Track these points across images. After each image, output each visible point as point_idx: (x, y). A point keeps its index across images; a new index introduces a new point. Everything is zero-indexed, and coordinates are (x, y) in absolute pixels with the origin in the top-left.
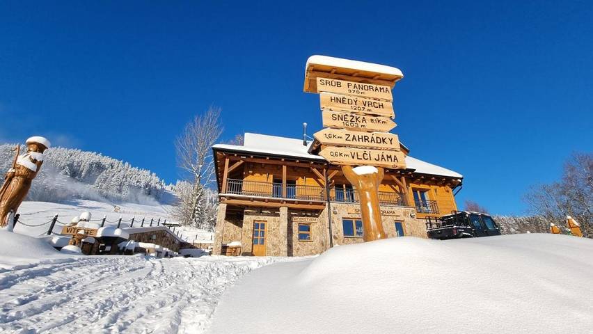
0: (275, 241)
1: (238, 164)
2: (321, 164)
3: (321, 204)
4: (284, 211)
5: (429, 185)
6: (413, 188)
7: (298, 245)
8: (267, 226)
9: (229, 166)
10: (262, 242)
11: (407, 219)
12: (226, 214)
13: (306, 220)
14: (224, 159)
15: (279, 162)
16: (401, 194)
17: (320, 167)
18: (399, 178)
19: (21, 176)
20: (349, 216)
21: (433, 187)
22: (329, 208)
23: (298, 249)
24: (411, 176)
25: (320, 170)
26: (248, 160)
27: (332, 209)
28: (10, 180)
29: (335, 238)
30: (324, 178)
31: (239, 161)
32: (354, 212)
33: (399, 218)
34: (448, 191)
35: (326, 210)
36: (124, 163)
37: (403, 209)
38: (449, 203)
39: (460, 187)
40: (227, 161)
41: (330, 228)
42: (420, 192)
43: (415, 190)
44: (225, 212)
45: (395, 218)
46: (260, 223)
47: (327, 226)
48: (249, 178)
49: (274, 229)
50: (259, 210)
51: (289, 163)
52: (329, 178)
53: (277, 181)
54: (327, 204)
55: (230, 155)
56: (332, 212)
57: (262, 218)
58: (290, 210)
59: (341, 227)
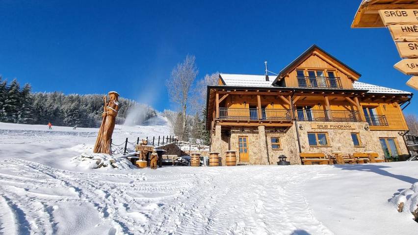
0: (255, 150)
1: (225, 97)
2: (286, 92)
3: (289, 122)
4: (261, 129)
5: (378, 102)
6: (363, 106)
7: (272, 153)
8: (248, 139)
9: (219, 99)
10: (246, 151)
11: (362, 131)
12: (221, 132)
13: (276, 135)
14: (215, 93)
15: (255, 93)
16: (352, 111)
17: (286, 94)
18: (352, 98)
19: (111, 115)
20: (313, 131)
21: (381, 105)
22: (296, 125)
23: (272, 156)
24: (364, 96)
25: (286, 97)
26: (232, 93)
27: (299, 126)
28: (105, 119)
29: (303, 147)
30: (290, 103)
31: (226, 94)
32: (317, 127)
33: (354, 131)
34: (396, 107)
35: (294, 127)
36: (132, 101)
37: (357, 124)
38: (398, 116)
39: (408, 102)
40: (217, 95)
41: (298, 140)
42: (369, 108)
43: (364, 108)
44: (220, 131)
45: (351, 131)
46: (243, 138)
47: (296, 139)
48: (233, 106)
49: (253, 142)
50: (242, 129)
51: (262, 93)
52: (294, 102)
53: (253, 107)
54: (294, 122)
55: (219, 90)
56: (299, 128)
57: (244, 135)
58: (266, 128)
59: (307, 139)
